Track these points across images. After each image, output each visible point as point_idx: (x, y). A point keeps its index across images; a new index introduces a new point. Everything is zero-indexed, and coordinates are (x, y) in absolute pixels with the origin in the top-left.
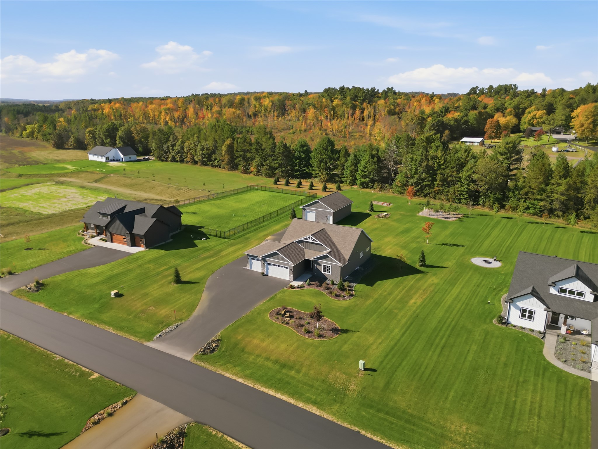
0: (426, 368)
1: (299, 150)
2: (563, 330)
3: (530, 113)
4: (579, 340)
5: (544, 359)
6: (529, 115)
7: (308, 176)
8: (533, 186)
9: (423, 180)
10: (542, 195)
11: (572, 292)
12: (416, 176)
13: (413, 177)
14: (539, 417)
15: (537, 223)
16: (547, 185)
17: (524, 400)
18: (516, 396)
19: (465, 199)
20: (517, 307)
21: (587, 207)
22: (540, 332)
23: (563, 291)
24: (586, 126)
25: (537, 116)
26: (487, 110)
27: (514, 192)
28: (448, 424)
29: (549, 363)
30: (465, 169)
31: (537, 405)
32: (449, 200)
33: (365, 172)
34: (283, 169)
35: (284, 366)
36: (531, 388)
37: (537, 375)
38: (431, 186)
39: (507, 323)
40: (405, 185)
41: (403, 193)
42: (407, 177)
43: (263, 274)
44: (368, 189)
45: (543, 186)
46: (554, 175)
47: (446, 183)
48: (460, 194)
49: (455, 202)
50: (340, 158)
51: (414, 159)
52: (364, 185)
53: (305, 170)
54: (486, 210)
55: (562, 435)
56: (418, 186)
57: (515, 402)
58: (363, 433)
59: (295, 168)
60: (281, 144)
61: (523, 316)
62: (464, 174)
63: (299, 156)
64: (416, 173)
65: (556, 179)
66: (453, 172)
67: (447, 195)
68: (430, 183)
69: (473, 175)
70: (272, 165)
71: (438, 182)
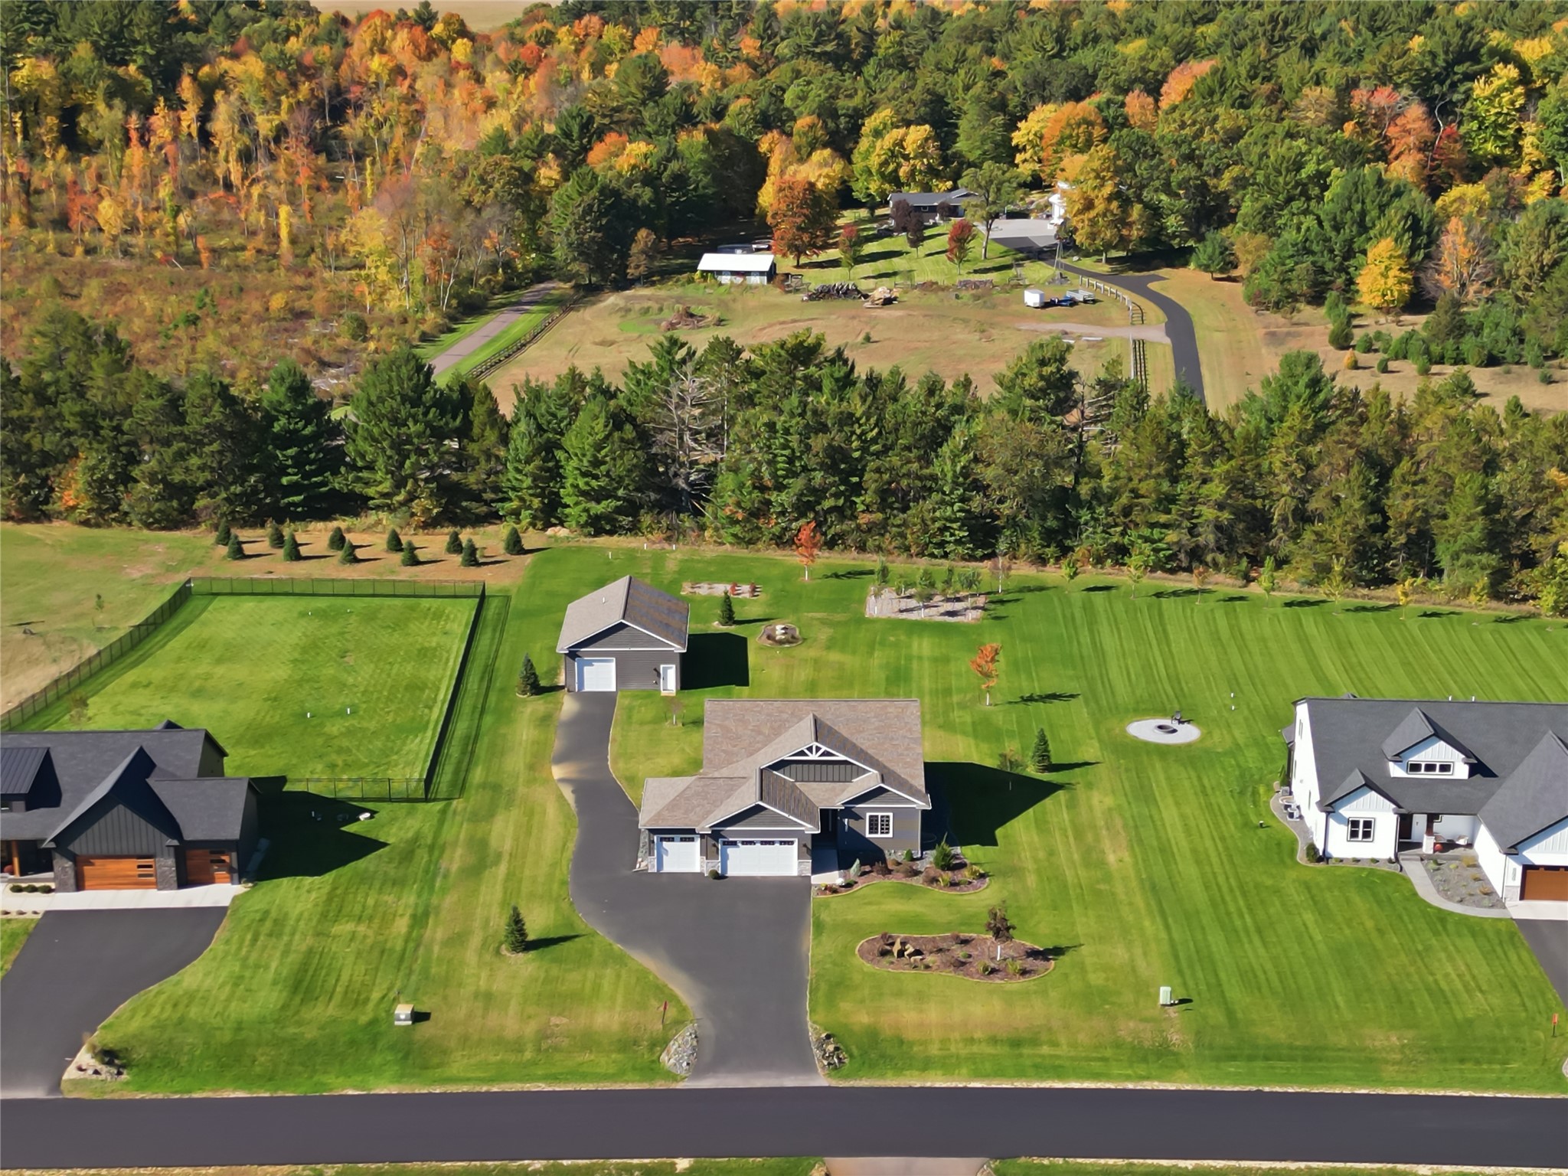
1: (287, 407)
7: (353, 504)
8: (1144, 487)
9: (819, 493)
10: (1168, 512)
12: (797, 484)
13: (780, 487)
15: (1175, 594)
16: (1175, 481)
19: (959, 542)
21: (1280, 533)
27: (1091, 508)
30: (945, 450)
32: (907, 549)
33: (596, 477)
34: (237, 489)
38: (845, 512)
40: (760, 511)
41: (751, 542)
42: (763, 489)
44: (615, 538)
45: (1166, 486)
46: (1189, 452)
47: (894, 499)
48: (943, 530)
49: (932, 555)
50: (476, 431)
51: (779, 426)
52: (598, 526)
53: (325, 483)
54: (1024, 571)
56: (802, 515)
59: (285, 481)
60: (207, 391)
62: (945, 465)
63: (289, 431)
64: (792, 474)
65: (1196, 467)
66: (909, 462)
67: (903, 536)
68: (841, 502)
69: (979, 469)
70: (177, 477)
71: (869, 497)
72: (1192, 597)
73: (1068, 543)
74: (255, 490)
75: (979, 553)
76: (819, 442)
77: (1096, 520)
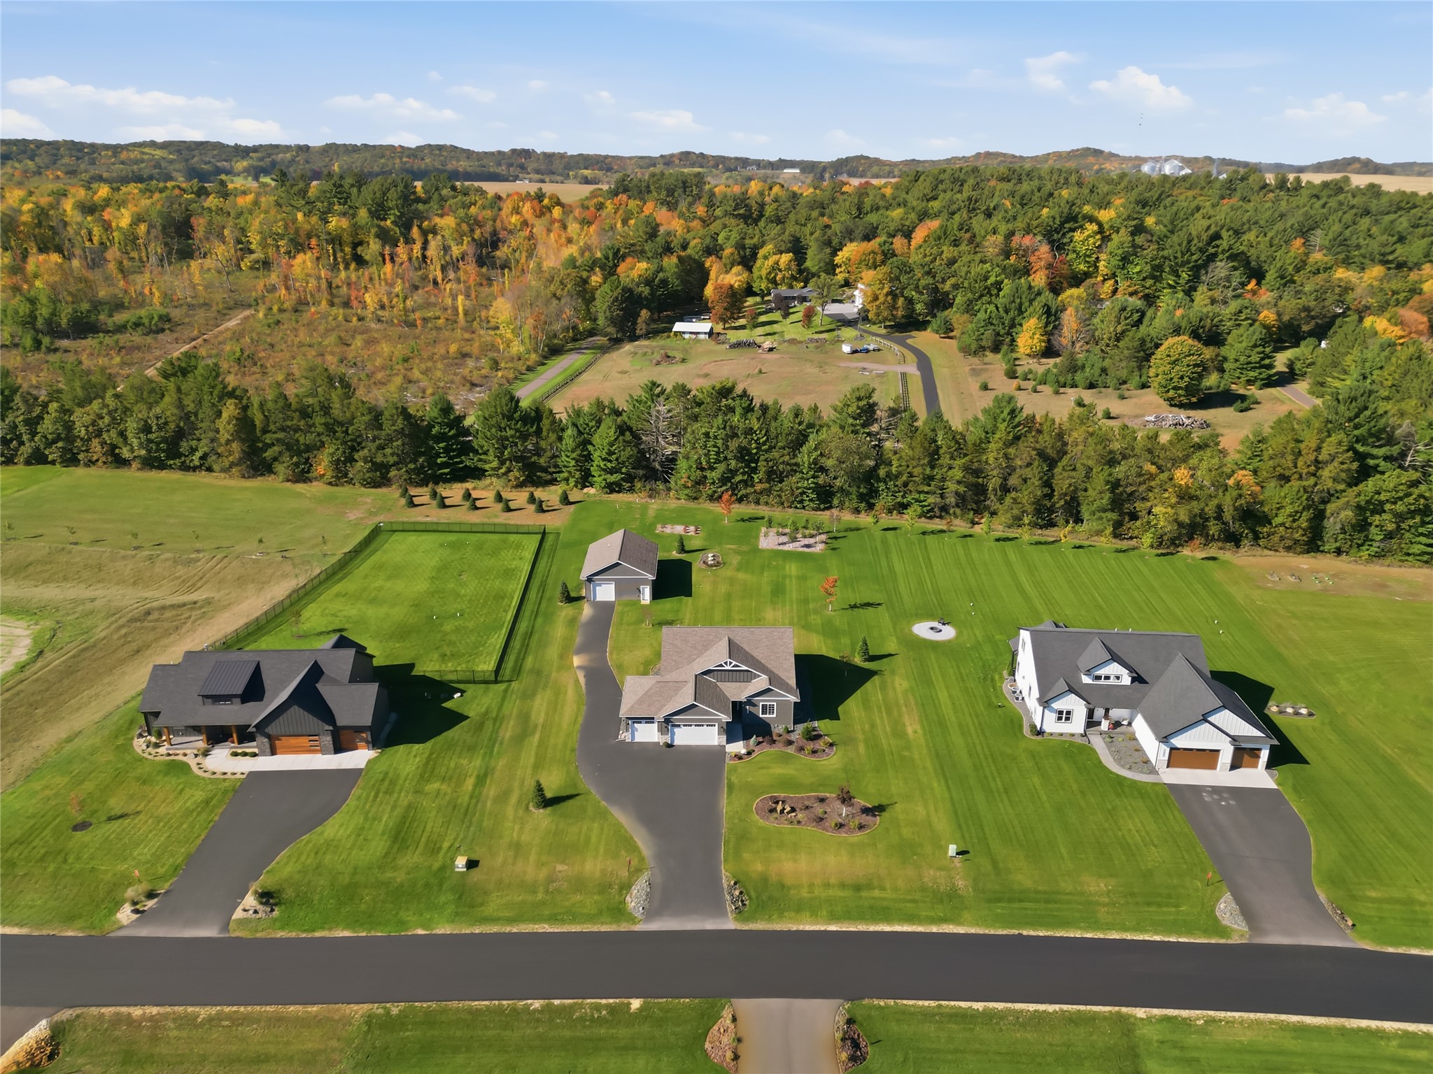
0: (1013, 828)
1: (439, 420)
2: (1105, 725)
3: (766, 258)
4: (1122, 733)
5: (1111, 772)
6: (766, 262)
7: (477, 473)
8: (917, 471)
9: (734, 473)
10: (930, 486)
11: (1107, 678)
12: (721, 468)
13: (712, 469)
14: (1155, 846)
15: (932, 532)
16: (933, 468)
17: (1130, 830)
18: (1120, 830)
19: (811, 500)
20: (1052, 710)
21: (992, 497)
22: (1082, 736)
23: (1099, 678)
24: (882, 299)
25: (782, 266)
26: (689, 251)
27: (885, 482)
28: (1086, 887)
29: (1118, 775)
30: (805, 449)
31: (1143, 833)
32: (783, 504)
33: (610, 461)
34: (412, 466)
35: (858, 888)
36: (1125, 813)
37: (1118, 795)
38: (747, 483)
39: (1040, 733)
40: (701, 482)
41: (696, 499)
42: (702, 469)
43: (670, 746)
44: (621, 495)
45: (928, 471)
47: (774, 476)
48: (804, 493)
49: (796, 507)
50: (544, 433)
51: (711, 435)
52: (612, 488)
53: (462, 462)
54: (847, 517)
55: (1183, 858)
56: (724, 484)
57: (1123, 835)
58: (1025, 933)
59: (439, 461)
60: (394, 411)
61: (1060, 719)
62: (804, 458)
63: (440, 433)
64: (718, 461)
66: (783, 456)
67: (780, 496)
68: (746, 477)
69: (823, 460)
70: (379, 459)
71: (761, 475)
72: (943, 535)
73: (872, 501)
74: (422, 466)
75: (822, 506)
76: (733, 444)
77: (888, 489)
